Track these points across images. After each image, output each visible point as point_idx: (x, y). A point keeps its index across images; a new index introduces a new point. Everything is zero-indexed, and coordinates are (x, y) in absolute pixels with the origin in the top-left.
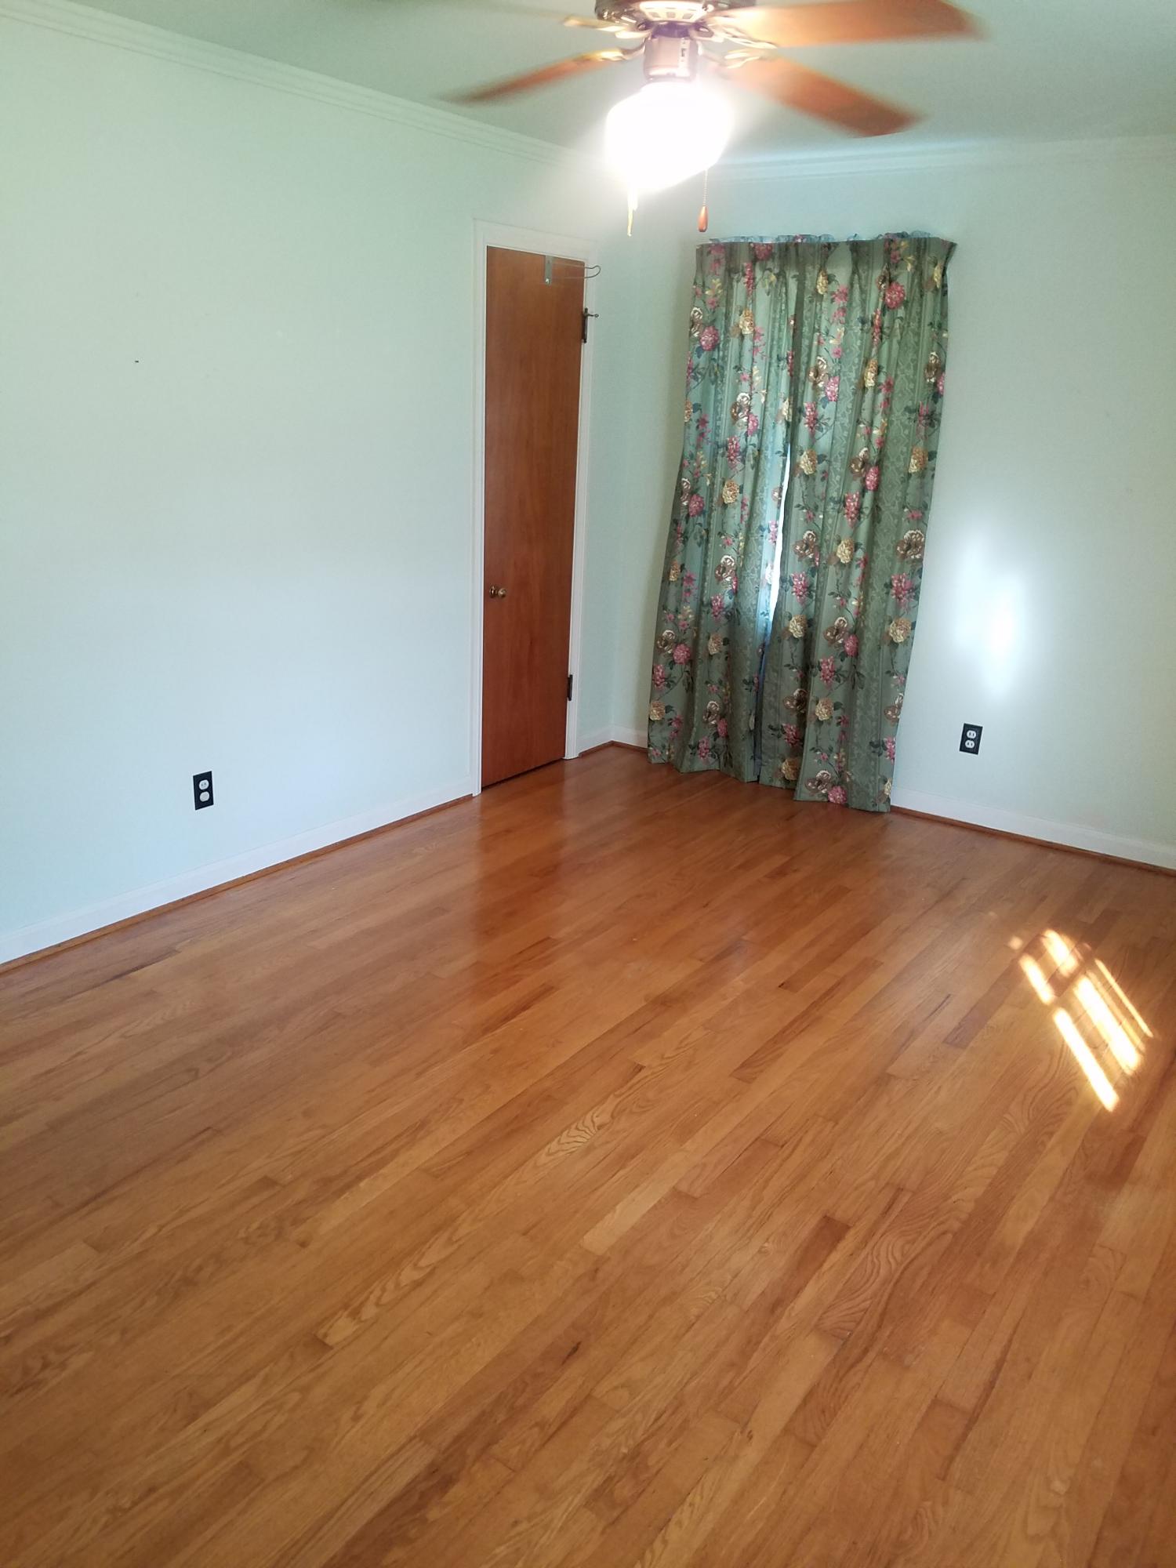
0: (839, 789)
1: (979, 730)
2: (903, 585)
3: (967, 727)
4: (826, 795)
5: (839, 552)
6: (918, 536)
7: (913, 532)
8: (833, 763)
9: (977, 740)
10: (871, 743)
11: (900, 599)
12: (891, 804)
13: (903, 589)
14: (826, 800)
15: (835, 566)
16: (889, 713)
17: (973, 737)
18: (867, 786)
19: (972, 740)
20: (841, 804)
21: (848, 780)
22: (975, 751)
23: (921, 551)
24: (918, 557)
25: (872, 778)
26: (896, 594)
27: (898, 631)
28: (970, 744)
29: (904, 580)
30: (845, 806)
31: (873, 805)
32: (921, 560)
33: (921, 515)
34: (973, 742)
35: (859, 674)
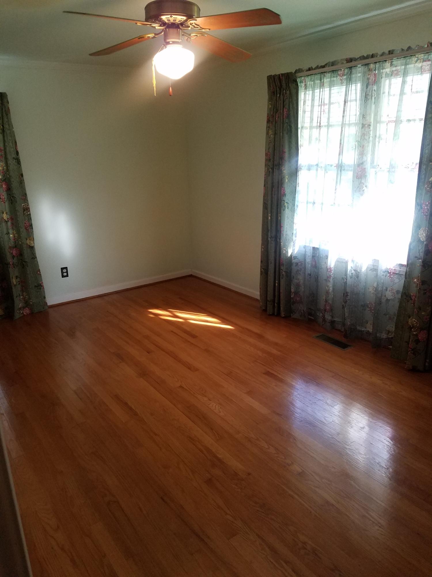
0: (27, 308)
1: (66, 268)
2: (27, 224)
3: (62, 269)
4: (23, 313)
5: (4, 217)
6: (26, 205)
7: (24, 204)
8: (21, 300)
9: (67, 272)
10: (35, 286)
11: (28, 230)
12: (48, 305)
13: (28, 226)
14: (23, 315)
15: (4, 222)
16: (37, 273)
17: (65, 271)
18: (40, 302)
19: (64, 272)
20: (30, 314)
21: (31, 303)
22: (67, 276)
23: (29, 211)
24: (29, 213)
25: (40, 299)
26: (25, 229)
27: (31, 242)
28: (65, 274)
29: (27, 223)
30: (32, 314)
31: (43, 308)
32: (30, 214)
33: (24, 198)
34: (66, 273)
35: (25, 262)
